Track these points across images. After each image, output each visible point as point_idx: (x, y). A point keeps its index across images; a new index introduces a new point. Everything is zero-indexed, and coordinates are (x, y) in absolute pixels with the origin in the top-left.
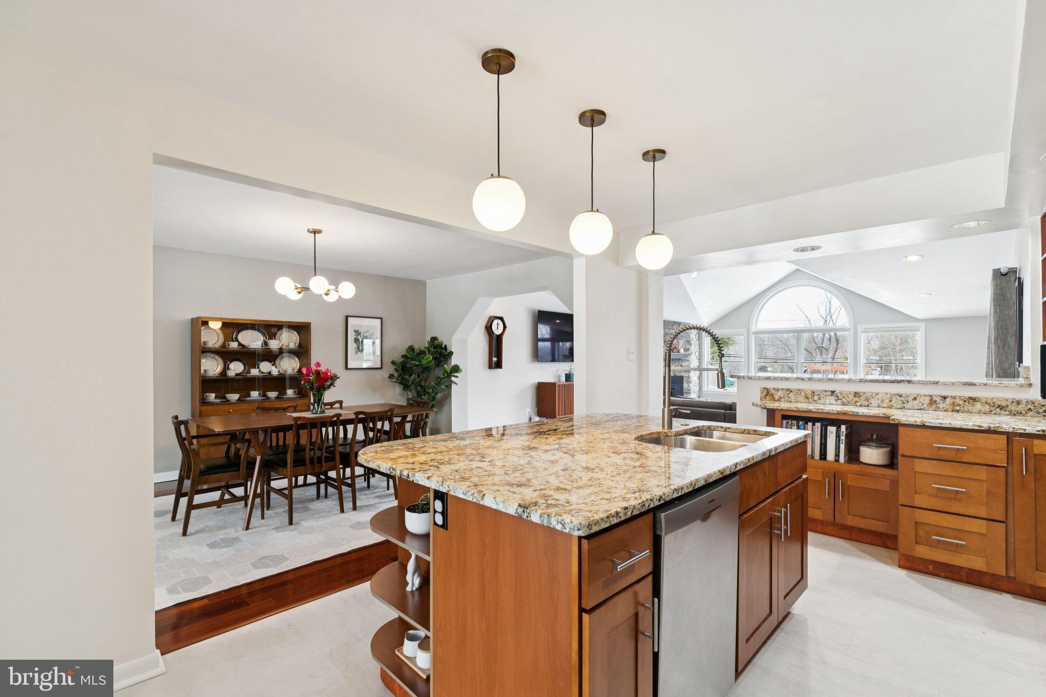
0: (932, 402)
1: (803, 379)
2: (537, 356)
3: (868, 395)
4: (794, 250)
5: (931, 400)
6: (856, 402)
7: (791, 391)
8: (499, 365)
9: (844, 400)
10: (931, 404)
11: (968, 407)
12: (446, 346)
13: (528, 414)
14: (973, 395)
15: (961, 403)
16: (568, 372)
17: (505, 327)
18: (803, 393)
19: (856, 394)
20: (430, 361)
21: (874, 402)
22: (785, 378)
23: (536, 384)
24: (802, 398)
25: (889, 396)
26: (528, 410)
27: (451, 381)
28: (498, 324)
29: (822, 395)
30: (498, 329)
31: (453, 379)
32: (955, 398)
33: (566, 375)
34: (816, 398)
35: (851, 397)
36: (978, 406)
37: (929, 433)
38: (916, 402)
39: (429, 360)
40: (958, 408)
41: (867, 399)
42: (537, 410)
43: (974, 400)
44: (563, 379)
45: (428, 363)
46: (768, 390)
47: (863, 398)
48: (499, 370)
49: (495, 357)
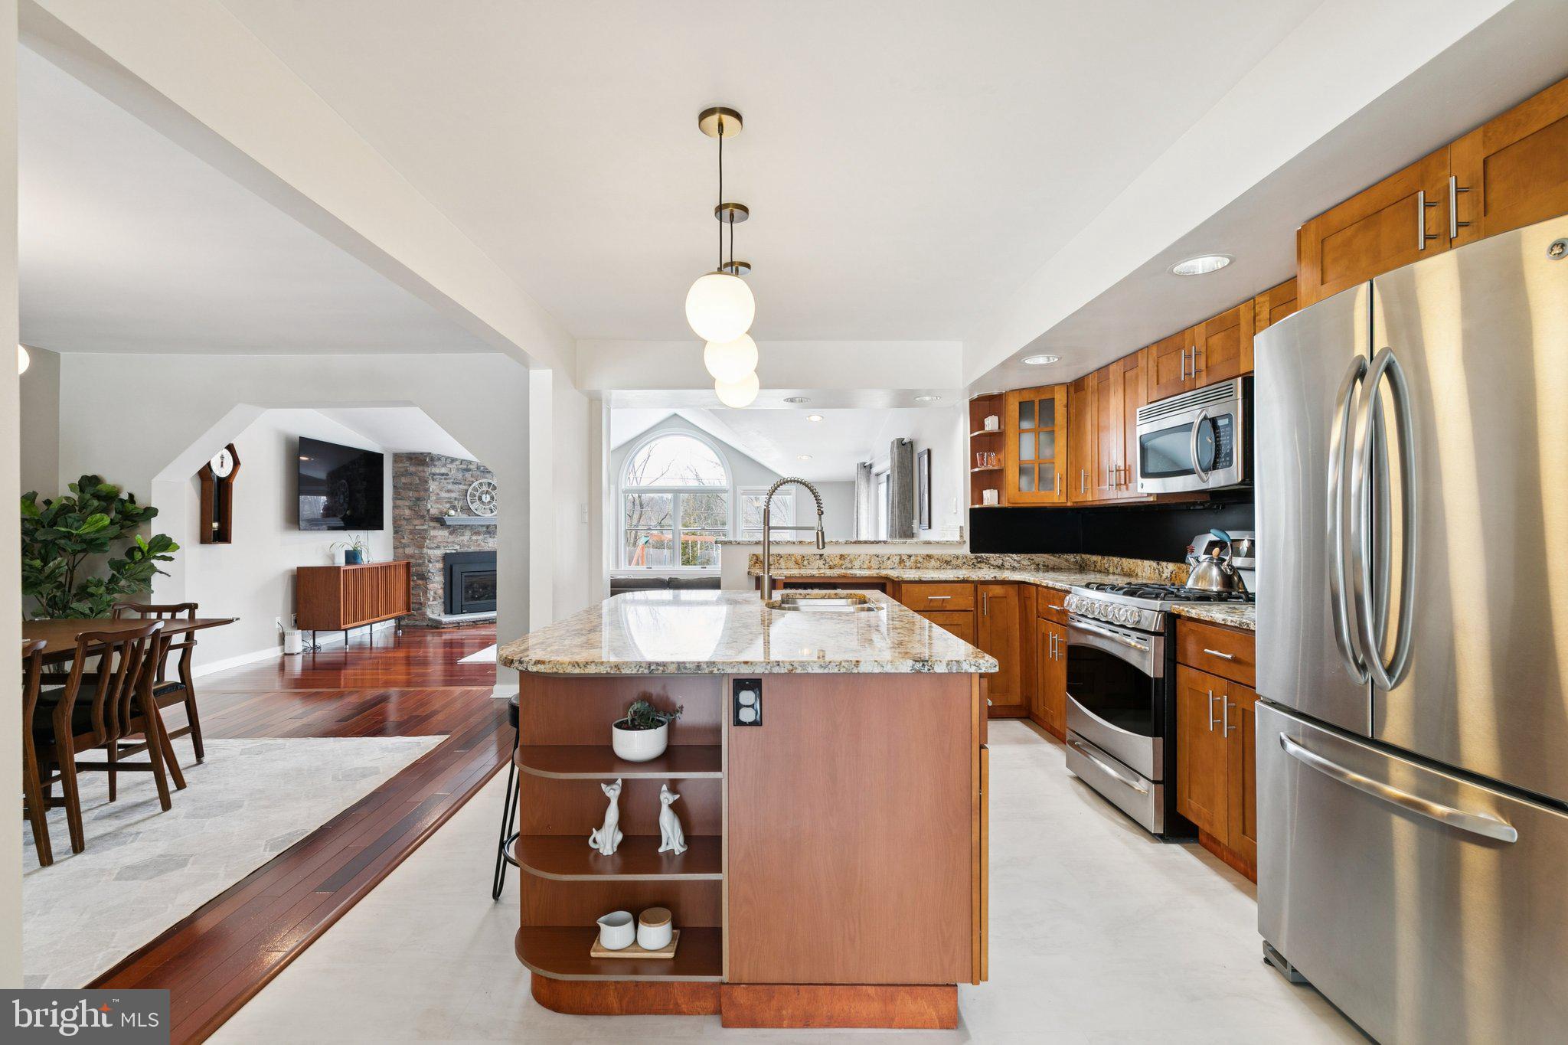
0: (901, 561)
1: (794, 543)
2: (294, 519)
3: (852, 557)
4: (785, 400)
5: (900, 559)
6: (842, 565)
7: (781, 557)
8: (223, 536)
9: (831, 563)
10: (900, 563)
11: (926, 564)
12: (131, 496)
13: (277, 626)
14: (930, 552)
15: (921, 560)
16: (351, 549)
17: (236, 463)
18: (793, 558)
19: (842, 557)
20: (105, 528)
21: (857, 564)
22: (775, 541)
23: (292, 571)
24: (791, 564)
25: (868, 557)
26: (278, 619)
27: (153, 569)
28: (222, 457)
29: (811, 560)
30: (222, 466)
31: (158, 564)
32: (917, 556)
33: (347, 553)
34: (806, 562)
35: (837, 559)
36: (933, 563)
37: (923, 587)
38: (889, 562)
39: (101, 524)
40: (919, 565)
41: (851, 562)
42: (293, 618)
43: (929, 557)
44: (341, 561)
45: (98, 531)
46: (757, 557)
47: (847, 561)
48: (222, 547)
49: (215, 521)
